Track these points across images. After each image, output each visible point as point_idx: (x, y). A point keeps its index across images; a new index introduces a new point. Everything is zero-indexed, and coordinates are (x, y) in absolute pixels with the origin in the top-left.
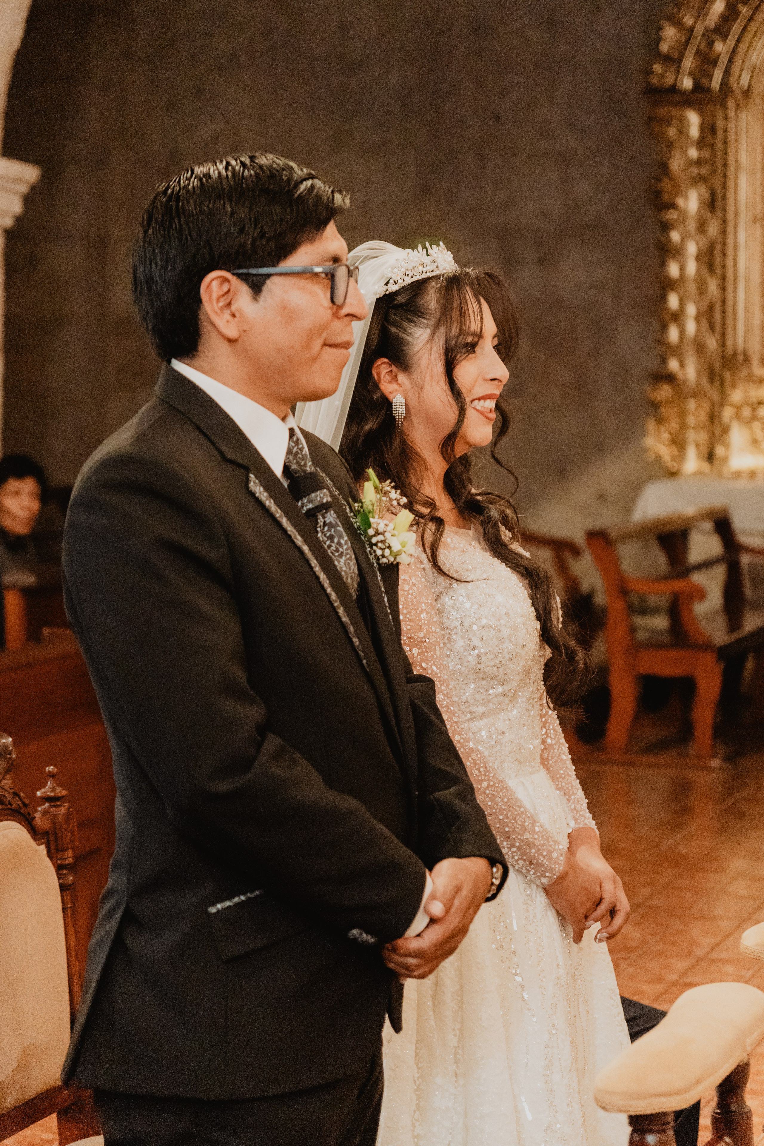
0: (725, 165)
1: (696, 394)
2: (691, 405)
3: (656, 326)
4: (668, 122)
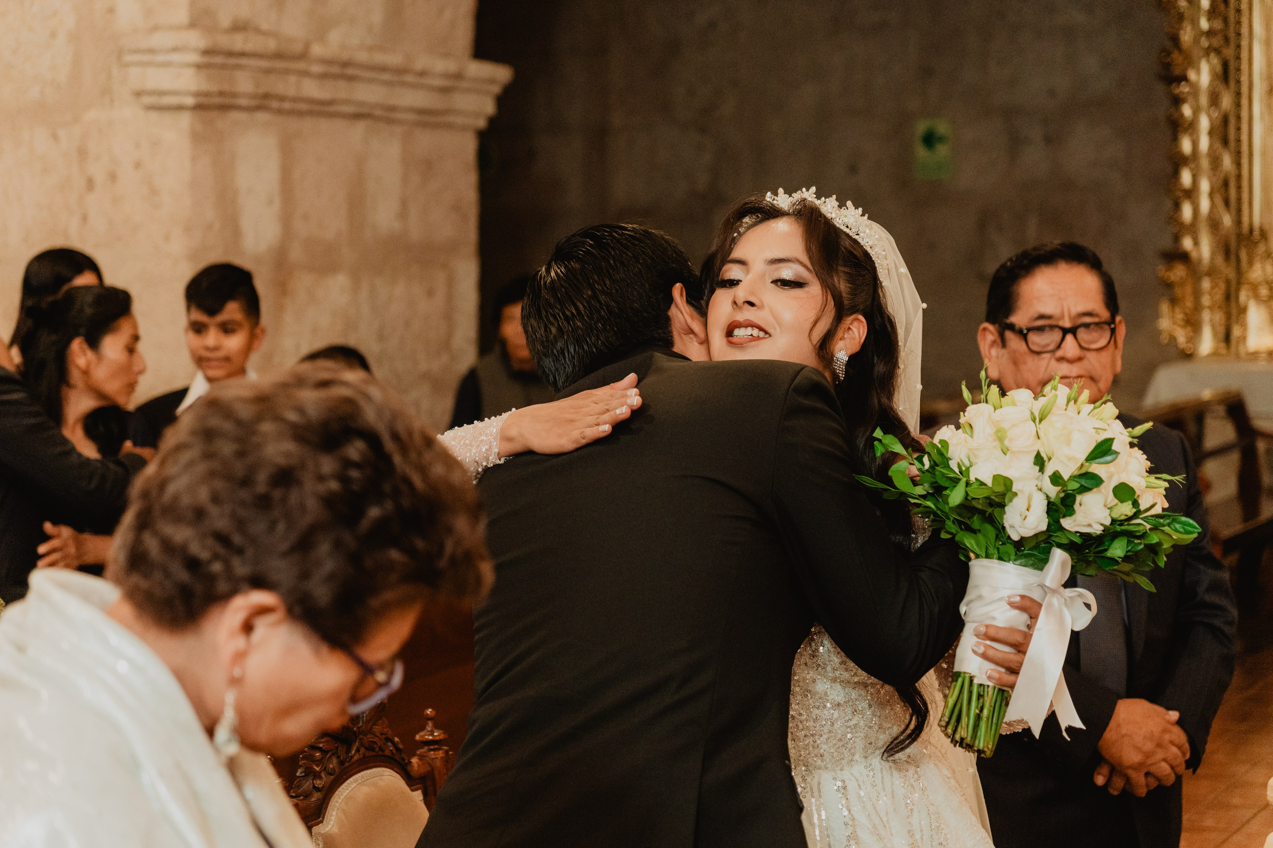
0: (1239, 34)
1: (1211, 273)
2: (1206, 284)
3: (1169, 204)
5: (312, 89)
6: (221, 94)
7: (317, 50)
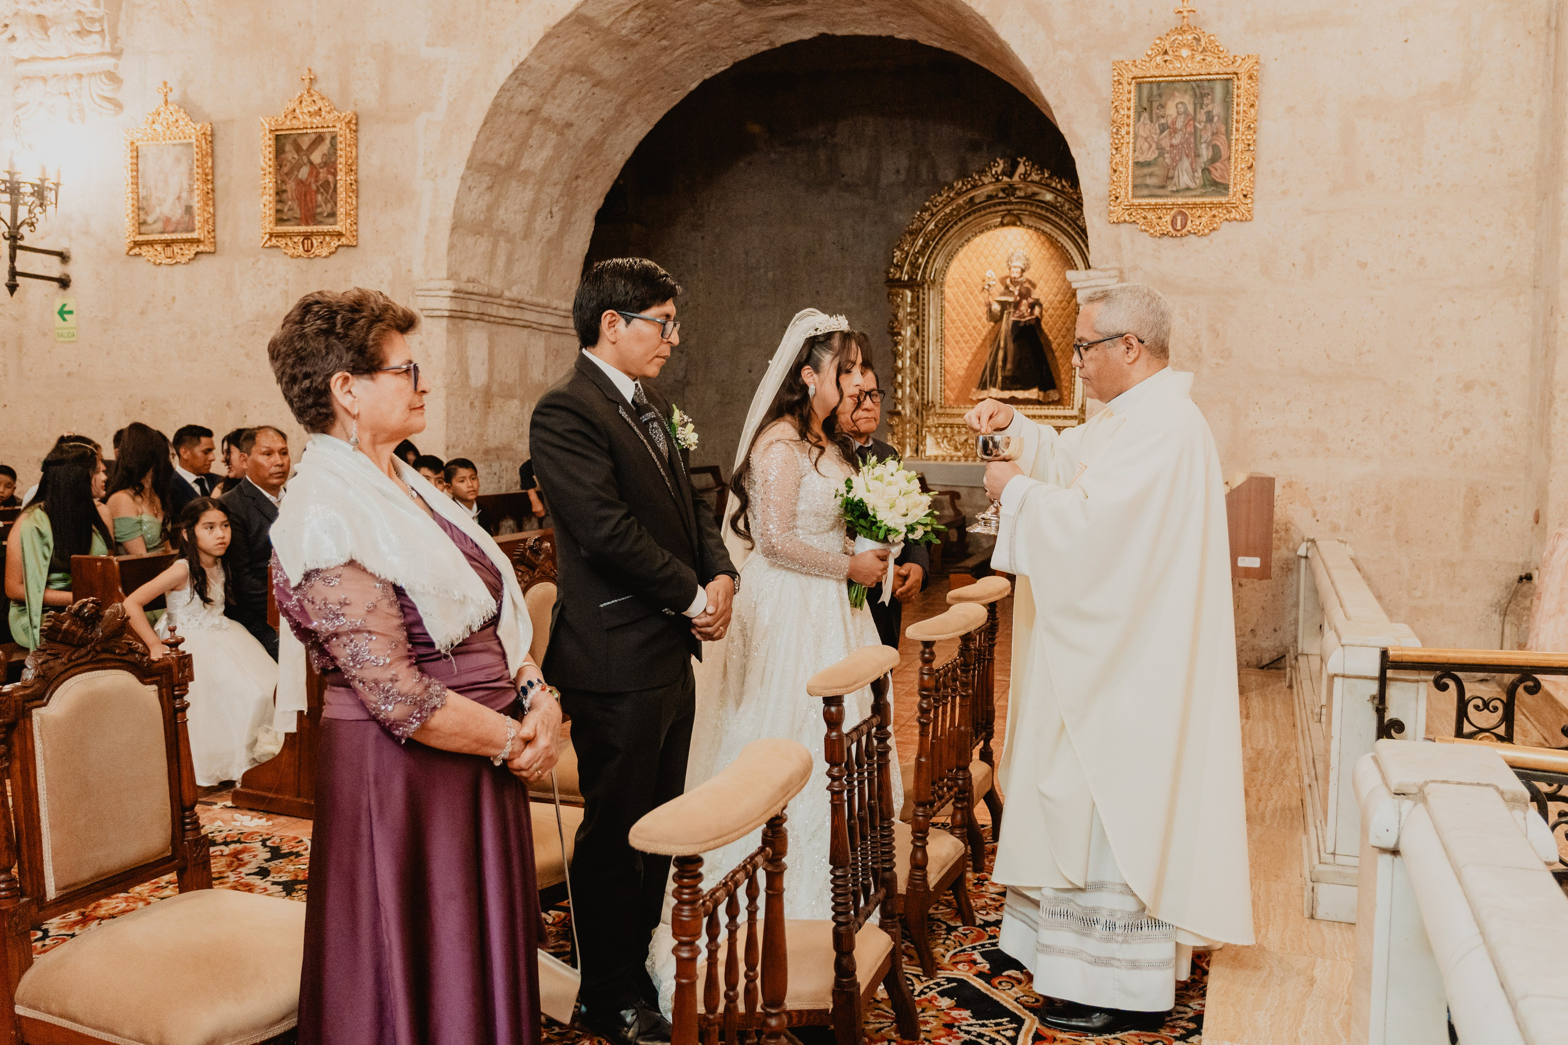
0: (924, 315)
1: (910, 422)
2: (908, 426)
3: (892, 389)
4: (897, 295)
5: (504, 312)
6: (461, 311)
7: (507, 294)
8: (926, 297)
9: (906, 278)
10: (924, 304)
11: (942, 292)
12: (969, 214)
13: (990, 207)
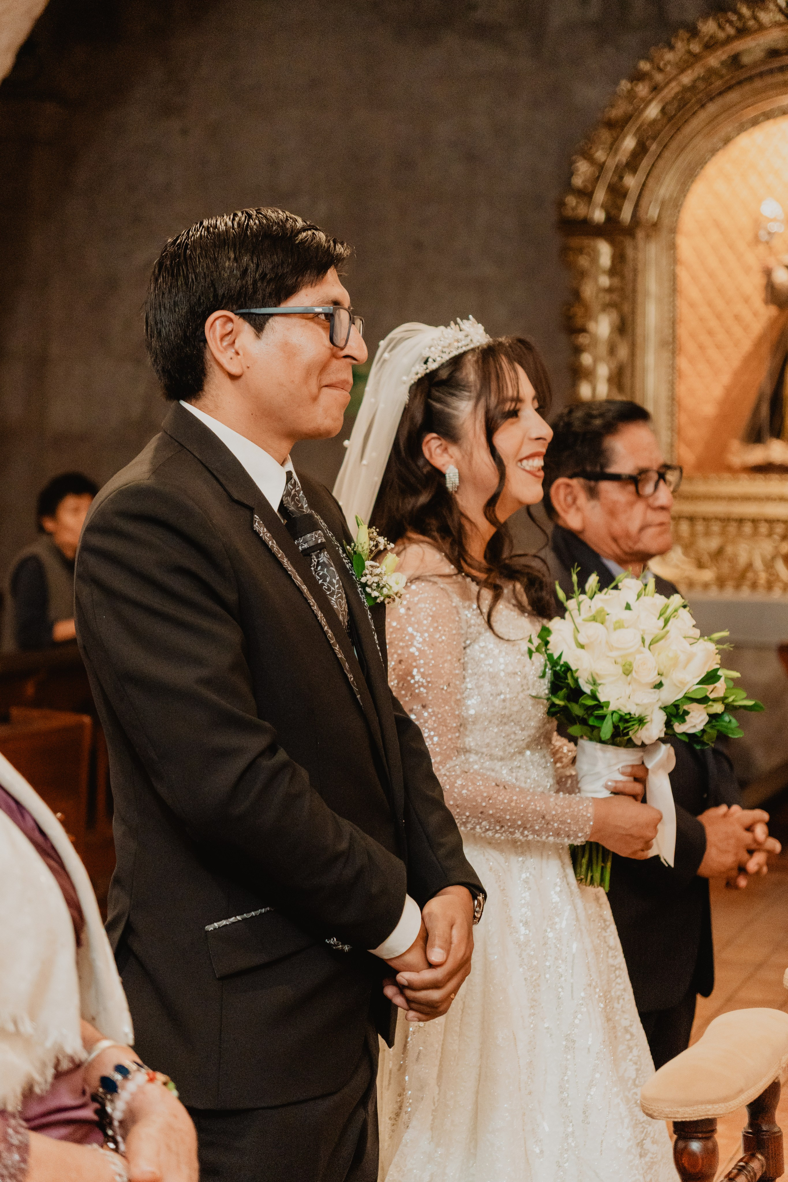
0: (634, 293)
4: (580, 251)
8: (640, 256)
9: (599, 216)
10: (635, 271)
11: (673, 246)
12: (730, 88)
13: (771, 72)
